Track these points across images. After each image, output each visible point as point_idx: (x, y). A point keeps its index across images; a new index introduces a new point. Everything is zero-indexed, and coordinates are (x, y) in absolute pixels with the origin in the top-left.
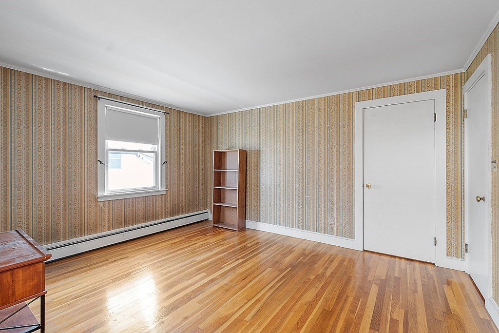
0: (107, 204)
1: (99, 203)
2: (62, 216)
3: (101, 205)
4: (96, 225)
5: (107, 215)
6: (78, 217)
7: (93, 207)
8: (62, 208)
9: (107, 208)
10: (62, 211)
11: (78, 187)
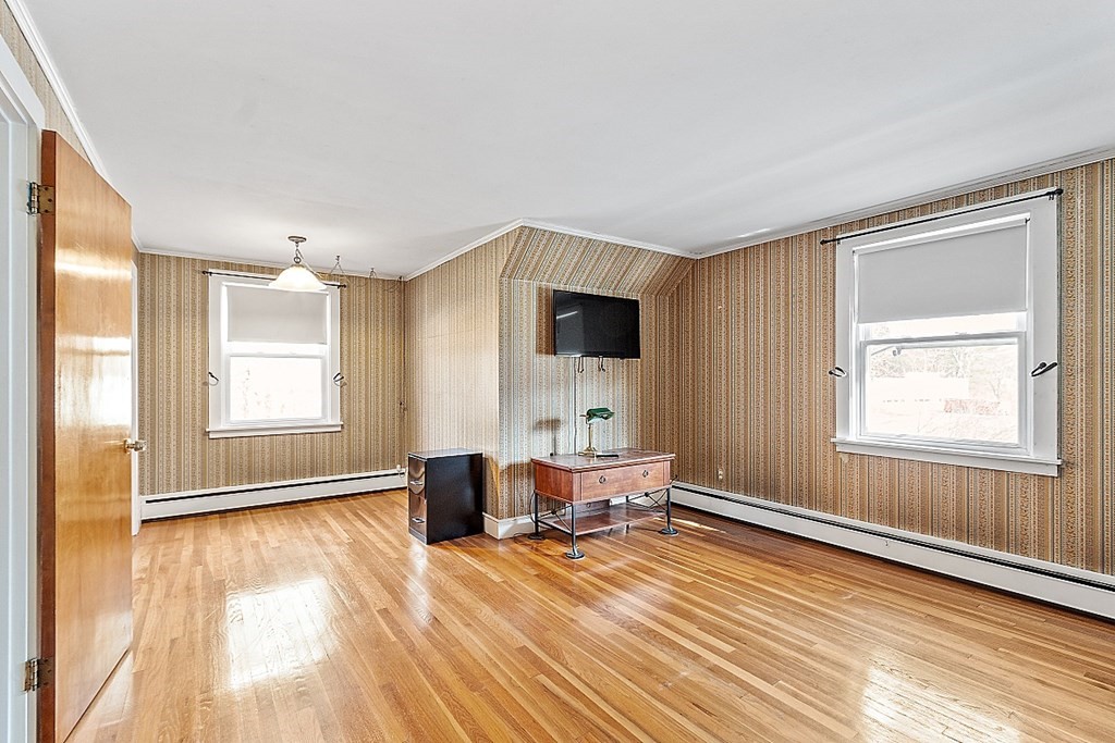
0: (856, 461)
1: (841, 455)
2: (782, 461)
3: (845, 459)
4: (835, 496)
5: (856, 484)
6: (805, 471)
7: (830, 461)
8: (782, 448)
9: (856, 469)
10: (782, 454)
11: (805, 417)
